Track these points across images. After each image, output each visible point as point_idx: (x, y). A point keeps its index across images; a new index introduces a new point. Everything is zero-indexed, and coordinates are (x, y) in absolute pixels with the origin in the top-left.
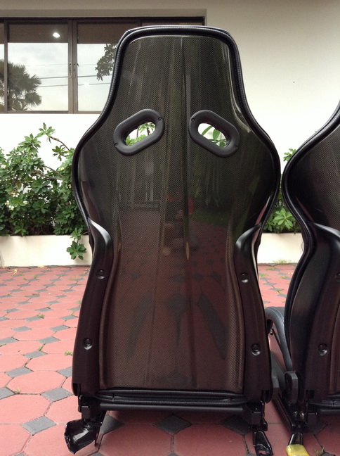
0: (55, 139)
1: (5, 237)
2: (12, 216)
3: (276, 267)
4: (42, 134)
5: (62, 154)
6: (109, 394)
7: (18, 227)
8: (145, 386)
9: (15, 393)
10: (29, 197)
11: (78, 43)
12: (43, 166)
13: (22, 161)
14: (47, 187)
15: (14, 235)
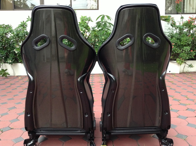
2: (17, 55)
4: (28, 21)
6: (39, 130)
7: (19, 60)
8: (50, 127)
9: (11, 129)
13: (20, 32)
15: (19, 63)
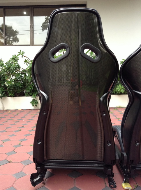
0: (25, 56)
1: (5, 97)
2: (8, 89)
3: (117, 109)
4: (19, 55)
5: (28, 63)
6: (48, 162)
7: (10, 93)
8: (63, 159)
9: (9, 162)
10: (14, 81)
11: (34, 16)
12: (20, 68)
13: (11, 66)
14: (22, 76)
15: (9, 97)
